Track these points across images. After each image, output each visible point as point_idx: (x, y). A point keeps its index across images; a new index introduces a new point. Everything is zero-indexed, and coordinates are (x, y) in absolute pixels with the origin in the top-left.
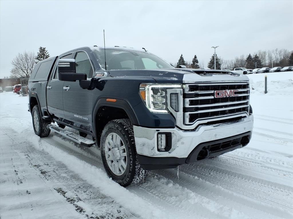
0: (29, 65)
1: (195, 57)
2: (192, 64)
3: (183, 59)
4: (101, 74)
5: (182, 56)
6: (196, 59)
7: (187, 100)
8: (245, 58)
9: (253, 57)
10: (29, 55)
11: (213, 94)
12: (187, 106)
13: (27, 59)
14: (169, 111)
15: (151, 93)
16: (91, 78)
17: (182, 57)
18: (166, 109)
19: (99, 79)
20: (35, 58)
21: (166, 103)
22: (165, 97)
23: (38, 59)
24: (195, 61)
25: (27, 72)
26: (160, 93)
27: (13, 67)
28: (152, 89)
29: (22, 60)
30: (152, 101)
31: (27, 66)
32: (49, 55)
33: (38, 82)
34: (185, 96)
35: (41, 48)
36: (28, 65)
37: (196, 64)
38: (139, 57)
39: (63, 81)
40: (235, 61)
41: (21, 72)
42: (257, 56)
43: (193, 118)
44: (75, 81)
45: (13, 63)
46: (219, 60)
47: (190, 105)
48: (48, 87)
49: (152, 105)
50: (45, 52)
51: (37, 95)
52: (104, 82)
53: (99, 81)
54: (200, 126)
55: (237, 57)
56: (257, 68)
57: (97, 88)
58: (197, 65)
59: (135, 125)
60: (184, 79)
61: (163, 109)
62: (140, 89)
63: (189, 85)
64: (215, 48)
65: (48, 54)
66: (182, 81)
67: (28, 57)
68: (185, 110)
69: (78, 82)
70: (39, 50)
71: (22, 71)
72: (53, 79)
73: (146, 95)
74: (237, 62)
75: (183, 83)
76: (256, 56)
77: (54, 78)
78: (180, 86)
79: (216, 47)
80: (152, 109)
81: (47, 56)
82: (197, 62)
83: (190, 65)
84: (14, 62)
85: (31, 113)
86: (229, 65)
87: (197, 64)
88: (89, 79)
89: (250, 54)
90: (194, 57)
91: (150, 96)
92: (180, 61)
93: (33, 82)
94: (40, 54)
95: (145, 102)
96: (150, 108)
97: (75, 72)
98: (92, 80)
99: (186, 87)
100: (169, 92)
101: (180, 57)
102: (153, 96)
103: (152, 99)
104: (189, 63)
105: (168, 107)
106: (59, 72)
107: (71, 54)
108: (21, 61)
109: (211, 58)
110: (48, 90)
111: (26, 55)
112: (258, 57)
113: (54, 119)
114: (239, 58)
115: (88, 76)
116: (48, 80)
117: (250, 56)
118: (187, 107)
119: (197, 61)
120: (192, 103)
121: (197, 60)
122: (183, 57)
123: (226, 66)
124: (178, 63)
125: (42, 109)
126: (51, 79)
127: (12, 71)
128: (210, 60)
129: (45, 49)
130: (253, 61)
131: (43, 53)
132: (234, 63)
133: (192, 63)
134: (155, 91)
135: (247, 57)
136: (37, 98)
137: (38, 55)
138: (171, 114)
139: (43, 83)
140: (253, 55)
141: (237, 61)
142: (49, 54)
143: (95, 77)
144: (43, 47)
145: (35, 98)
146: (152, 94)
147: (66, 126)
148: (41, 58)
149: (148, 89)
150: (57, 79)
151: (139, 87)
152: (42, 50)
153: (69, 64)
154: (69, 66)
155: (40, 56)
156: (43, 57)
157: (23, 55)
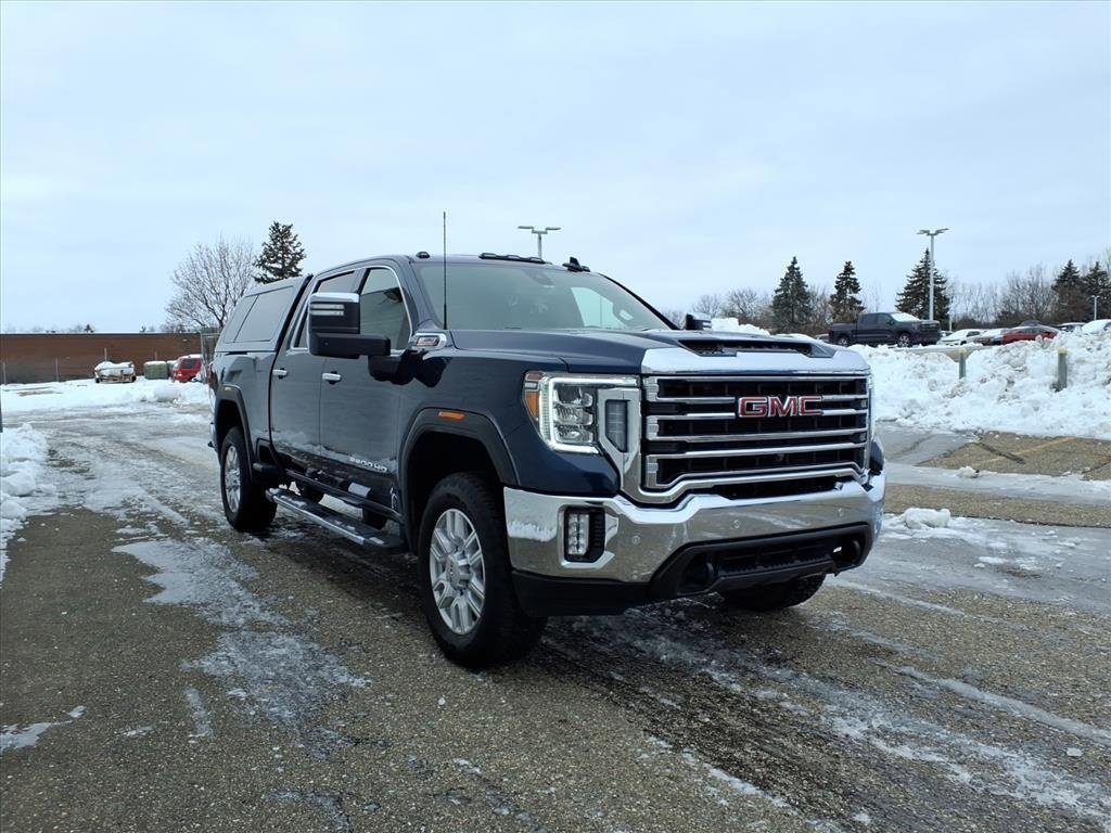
0: (231, 288)
1: (848, 269)
2: (832, 297)
3: (799, 275)
4: (431, 341)
5: (794, 262)
6: (851, 276)
7: (653, 420)
8: (1050, 277)
9: (1081, 275)
10: (233, 250)
11: (732, 407)
12: (653, 436)
13: (224, 267)
14: (603, 450)
15: (553, 396)
16: (403, 351)
17: (796, 266)
18: (593, 445)
19: (424, 353)
20: (253, 261)
21: (594, 428)
22: (592, 410)
23: (265, 267)
24: (848, 284)
25: (224, 311)
26: (579, 397)
27: (174, 293)
28: (558, 387)
29: (206, 268)
30: (556, 419)
31: (223, 292)
32: (302, 250)
33: (245, 353)
34: (647, 408)
35: (277, 225)
36: (227, 287)
37: (849, 296)
38: (552, 287)
39: (323, 358)
40: (1008, 288)
41: (201, 312)
42: (1103, 268)
43: (669, 472)
44: (356, 357)
45: (177, 277)
46: (943, 283)
47: (659, 434)
48: (277, 372)
49: (554, 431)
50: (290, 240)
51: (239, 393)
52: (439, 363)
53: (425, 358)
54: (690, 496)
55: (1014, 273)
56: (1100, 317)
57: (421, 378)
58: (852, 298)
59: (509, 486)
60: (644, 363)
61: (587, 445)
62: (527, 385)
63: (659, 380)
64: (932, 235)
65: (298, 250)
66: (639, 368)
67: (231, 260)
68: (647, 447)
69: (364, 359)
70: (269, 232)
71: (204, 307)
72: (292, 348)
73: (541, 403)
74: (1013, 290)
75: (643, 372)
76: (1097, 268)
77: (297, 345)
78: (633, 381)
79: (938, 232)
80: (555, 443)
81: (296, 254)
82: (856, 289)
83: (828, 298)
84: (179, 274)
85: (216, 454)
86: (980, 305)
87: (853, 295)
88: (396, 353)
89: (1070, 264)
90: (842, 270)
91: (551, 406)
92: (785, 282)
93: (231, 353)
94: (271, 249)
95: (537, 424)
96: (550, 438)
97: (359, 332)
98: (404, 356)
99: (652, 384)
100: (604, 395)
101: (789, 268)
102: (557, 406)
103: (553, 416)
104: (820, 293)
105: (600, 440)
106: (312, 331)
107: (352, 272)
108: (205, 273)
109: (912, 274)
110: (275, 381)
111: (223, 252)
112: (1104, 273)
113: (291, 472)
114: (1024, 276)
115: (393, 344)
116: (277, 350)
117: (1070, 269)
118: (650, 439)
119: (856, 284)
120: (665, 428)
121: (855, 279)
122: (798, 269)
123: (970, 308)
124: (776, 291)
125: (253, 440)
126: (288, 348)
127: (172, 308)
128: (906, 283)
129: (291, 230)
130: (1083, 291)
131: (283, 243)
132: (999, 294)
133: (835, 291)
134: (565, 392)
135: (1060, 271)
136: (239, 405)
137: (266, 253)
138: (608, 457)
139: (262, 356)
140: (1084, 267)
141: (1016, 288)
142: (302, 247)
143: (414, 348)
144: (283, 222)
145: (234, 404)
146: (556, 399)
147: (325, 496)
148: (274, 262)
149: (547, 386)
150: (305, 349)
151: (522, 381)
152: (281, 234)
153: (342, 307)
154: (342, 313)
155: (270, 255)
156: (283, 259)
157: (214, 248)
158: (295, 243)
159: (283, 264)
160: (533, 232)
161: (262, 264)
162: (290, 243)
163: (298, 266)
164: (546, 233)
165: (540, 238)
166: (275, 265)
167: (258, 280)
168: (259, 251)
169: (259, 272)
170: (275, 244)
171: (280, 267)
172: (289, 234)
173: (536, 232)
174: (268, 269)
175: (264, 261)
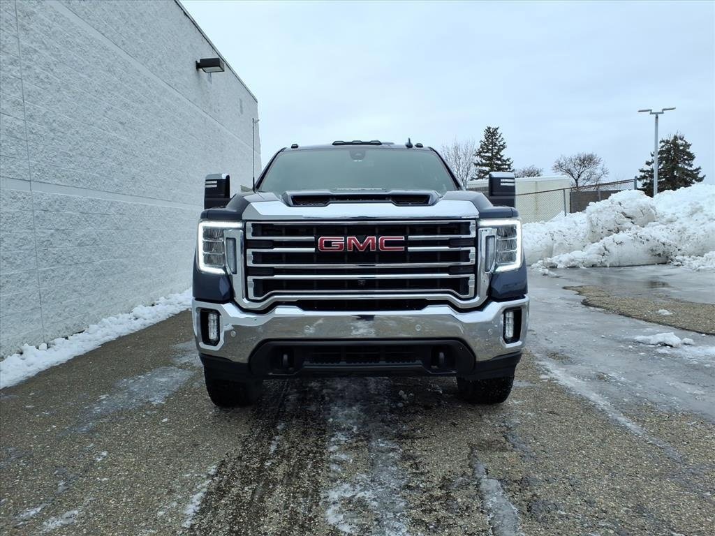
10: (463, 148)
15: (202, 235)
20: (471, 152)
28: (205, 228)
32: (504, 143)
34: (247, 243)
35: (489, 128)
49: (202, 259)
50: (497, 137)
63: (252, 224)
65: (502, 143)
66: (241, 215)
67: (461, 153)
70: (484, 133)
75: (243, 218)
80: (201, 266)
81: (500, 146)
94: (485, 144)
100: (225, 234)
111: (457, 149)
129: (498, 131)
131: (492, 140)
137: (481, 147)
142: (504, 141)
144: (493, 126)
148: (486, 152)
152: (491, 134)
153: (216, 182)
154: (216, 186)
155: (484, 148)
156: (492, 150)
157: (451, 146)
158: (500, 138)
159: (492, 153)
160: (651, 113)
161: (479, 154)
162: (497, 139)
163: (501, 154)
164: (662, 113)
165: (657, 117)
166: (487, 154)
167: (476, 164)
168: (478, 146)
169: (478, 159)
170: (487, 141)
171: (490, 155)
172: (497, 133)
173: (654, 113)
174: (482, 157)
175: (480, 152)
